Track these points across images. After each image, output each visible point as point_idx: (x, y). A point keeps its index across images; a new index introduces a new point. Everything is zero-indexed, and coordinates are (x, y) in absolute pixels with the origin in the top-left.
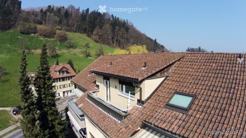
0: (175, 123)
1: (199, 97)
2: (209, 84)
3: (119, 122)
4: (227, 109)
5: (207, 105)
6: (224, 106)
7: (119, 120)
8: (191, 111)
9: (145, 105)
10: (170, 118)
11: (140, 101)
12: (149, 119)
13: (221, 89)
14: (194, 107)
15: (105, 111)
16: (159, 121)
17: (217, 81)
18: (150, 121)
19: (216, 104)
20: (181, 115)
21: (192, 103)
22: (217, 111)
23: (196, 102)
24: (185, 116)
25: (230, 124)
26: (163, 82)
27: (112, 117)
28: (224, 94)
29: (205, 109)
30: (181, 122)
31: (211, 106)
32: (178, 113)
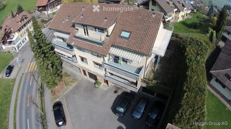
0: (125, 44)
1: (133, 33)
2: (137, 27)
3: (101, 47)
4: (144, 38)
5: (136, 36)
6: (143, 37)
7: (101, 46)
8: (130, 39)
9: (110, 37)
10: (122, 42)
11: (107, 36)
12: (114, 43)
13: (142, 30)
14: (131, 37)
15: (91, 43)
16: (118, 44)
17: (141, 25)
18: (115, 44)
19: (140, 36)
20: (126, 40)
21: (130, 35)
22: (140, 39)
23: (132, 35)
24: (128, 41)
25: (145, 44)
26: (116, 25)
27: (96, 45)
28: (143, 32)
29: (136, 38)
30: (127, 43)
31: (138, 37)
32: (125, 40)
